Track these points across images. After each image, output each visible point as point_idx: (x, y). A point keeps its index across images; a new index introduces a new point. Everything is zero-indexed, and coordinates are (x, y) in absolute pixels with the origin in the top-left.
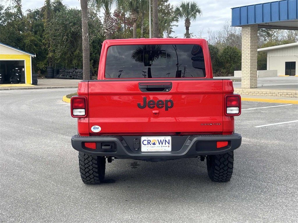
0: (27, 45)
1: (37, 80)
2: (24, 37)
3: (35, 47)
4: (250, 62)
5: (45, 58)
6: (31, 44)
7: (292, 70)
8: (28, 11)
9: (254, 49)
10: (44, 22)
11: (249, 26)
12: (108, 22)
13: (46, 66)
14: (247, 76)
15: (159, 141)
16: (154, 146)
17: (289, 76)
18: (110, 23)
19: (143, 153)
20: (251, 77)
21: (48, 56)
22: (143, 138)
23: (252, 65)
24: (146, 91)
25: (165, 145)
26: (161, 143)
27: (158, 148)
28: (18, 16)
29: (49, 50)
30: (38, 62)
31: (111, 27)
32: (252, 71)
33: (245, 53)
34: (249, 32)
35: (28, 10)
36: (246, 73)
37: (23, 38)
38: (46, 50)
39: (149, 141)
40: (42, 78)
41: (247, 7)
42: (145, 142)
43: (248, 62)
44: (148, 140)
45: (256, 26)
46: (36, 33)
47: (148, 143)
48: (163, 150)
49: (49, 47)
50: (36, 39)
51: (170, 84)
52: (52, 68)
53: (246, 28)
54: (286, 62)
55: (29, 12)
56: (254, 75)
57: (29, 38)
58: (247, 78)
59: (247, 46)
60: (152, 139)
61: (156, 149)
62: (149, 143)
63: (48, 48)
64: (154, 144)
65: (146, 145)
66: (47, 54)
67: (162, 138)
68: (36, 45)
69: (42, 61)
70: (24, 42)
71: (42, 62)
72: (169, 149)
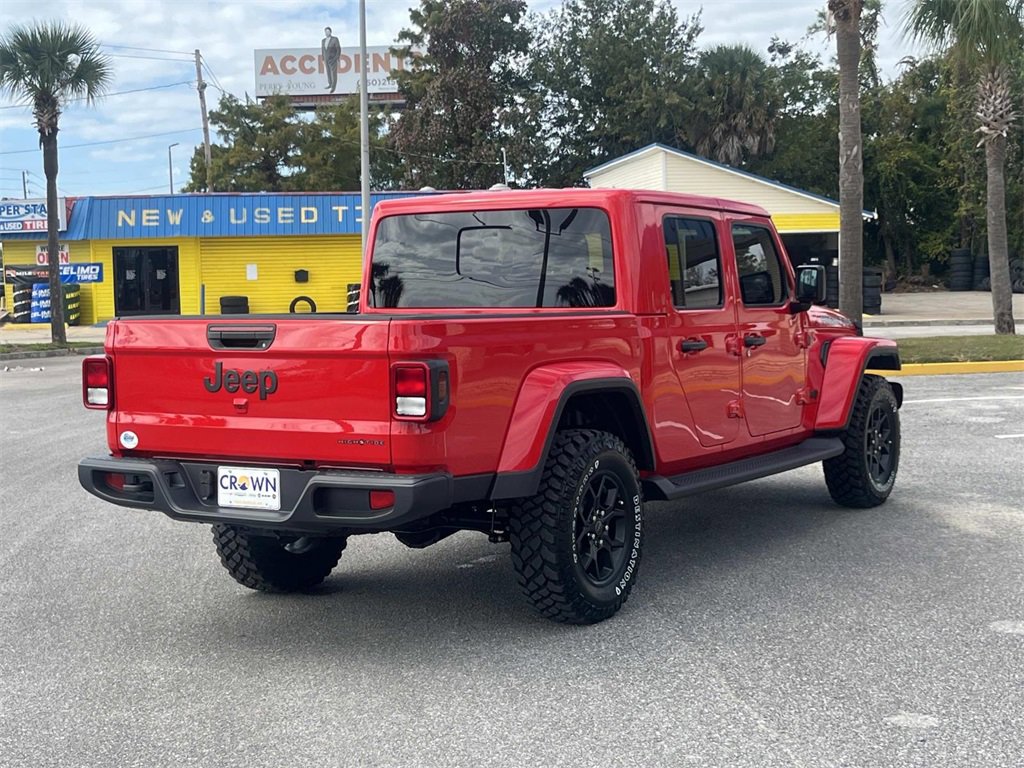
0: (886, 179)
1: (880, 299)
2: (878, 153)
3: (912, 184)
5: (949, 219)
6: (899, 176)
8: (907, 62)
10: (948, 96)
12: (993, 97)
13: (949, 248)
15: (255, 480)
16: (244, 491)
18: (998, 101)
19: (221, 511)
21: (956, 214)
22: (222, 471)
24: (220, 346)
25: (267, 493)
26: (257, 487)
27: (252, 499)
28: (863, 81)
29: (963, 191)
30: (924, 236)
31: (1001, 116)
35: (906, 60)
37: (876, 155)
38: (951, 192)
39: (233, 480)
40: (935, 290)
42: (226, 481)
44: (231, 477)
46: (926, 136)
47: (231, 483)
48: (263, 506)
49: (963, 183)
50: (919, 157)
51: (271, 329)
52: (967, 254)
55: (907, 68)
57: (894, 156)
60: (241, 473)
61: (248, 502)
62: (234, 483)
63: (959, 185)
64: (243, 487)
65: (227, 488)
66: (956, 206)
67: (258, 473)
68: (918, 178)
69: (938, 231)
70: (875, 171)
71: (939, 235)
72: (275, 504)
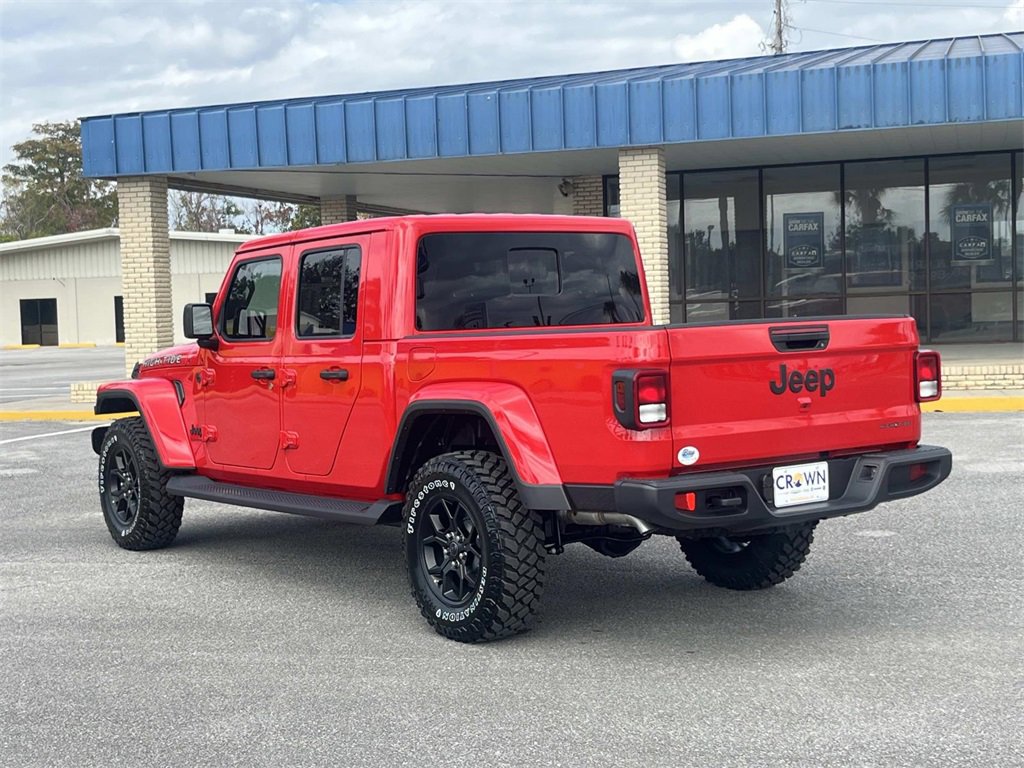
4: (154, 295)
7: (45, 327)
9: (161, 254)
11: (145, 178)
14: (145, 340)
15: (808, 475)
17: (37, 346)
20: (160, 344)
22: (777, 472)
23: (160, 304)
24: (785, 348)
25: (818, 486)
32: (160, 325)
33: (133, 265)
34: (145, 197)
36: (141, 332)
39: (789, 479)
41: (139, 117)
42: (782, 482)
43: (149, 295)
44: (787, 477)
45: (161, 180)
47: (787, 482)
48: (815, 499)
51: (824, 329)
53: (135, 184)
54: (21, 301)
56: (166, 336)
58: (145, 347)
59: (142, 245)
60: (795, 471)
61: (802, 498)
62: (790, 483)
64: (798, 484)
65: (783, 488)
67: (812, 468)
72: (825, 495)
